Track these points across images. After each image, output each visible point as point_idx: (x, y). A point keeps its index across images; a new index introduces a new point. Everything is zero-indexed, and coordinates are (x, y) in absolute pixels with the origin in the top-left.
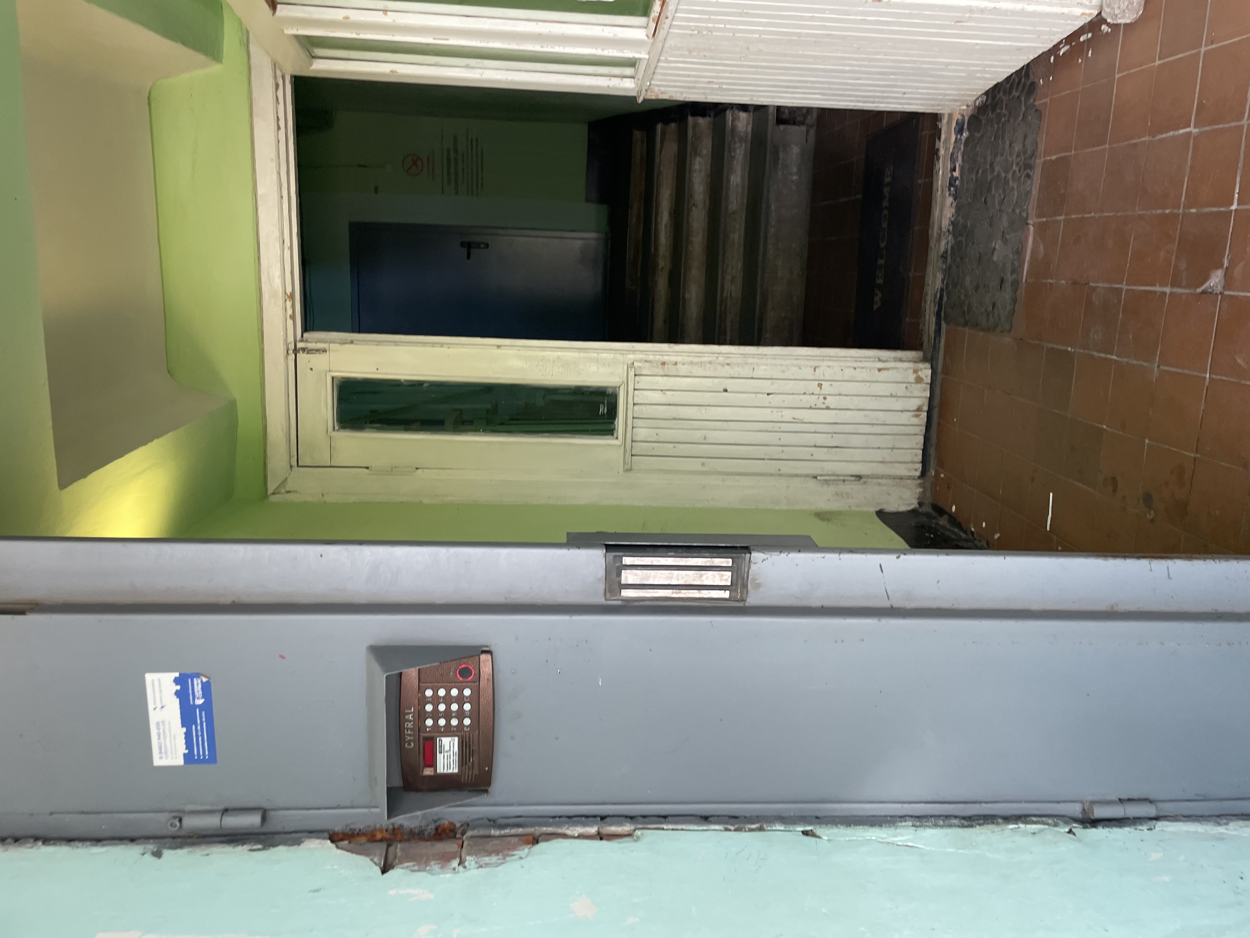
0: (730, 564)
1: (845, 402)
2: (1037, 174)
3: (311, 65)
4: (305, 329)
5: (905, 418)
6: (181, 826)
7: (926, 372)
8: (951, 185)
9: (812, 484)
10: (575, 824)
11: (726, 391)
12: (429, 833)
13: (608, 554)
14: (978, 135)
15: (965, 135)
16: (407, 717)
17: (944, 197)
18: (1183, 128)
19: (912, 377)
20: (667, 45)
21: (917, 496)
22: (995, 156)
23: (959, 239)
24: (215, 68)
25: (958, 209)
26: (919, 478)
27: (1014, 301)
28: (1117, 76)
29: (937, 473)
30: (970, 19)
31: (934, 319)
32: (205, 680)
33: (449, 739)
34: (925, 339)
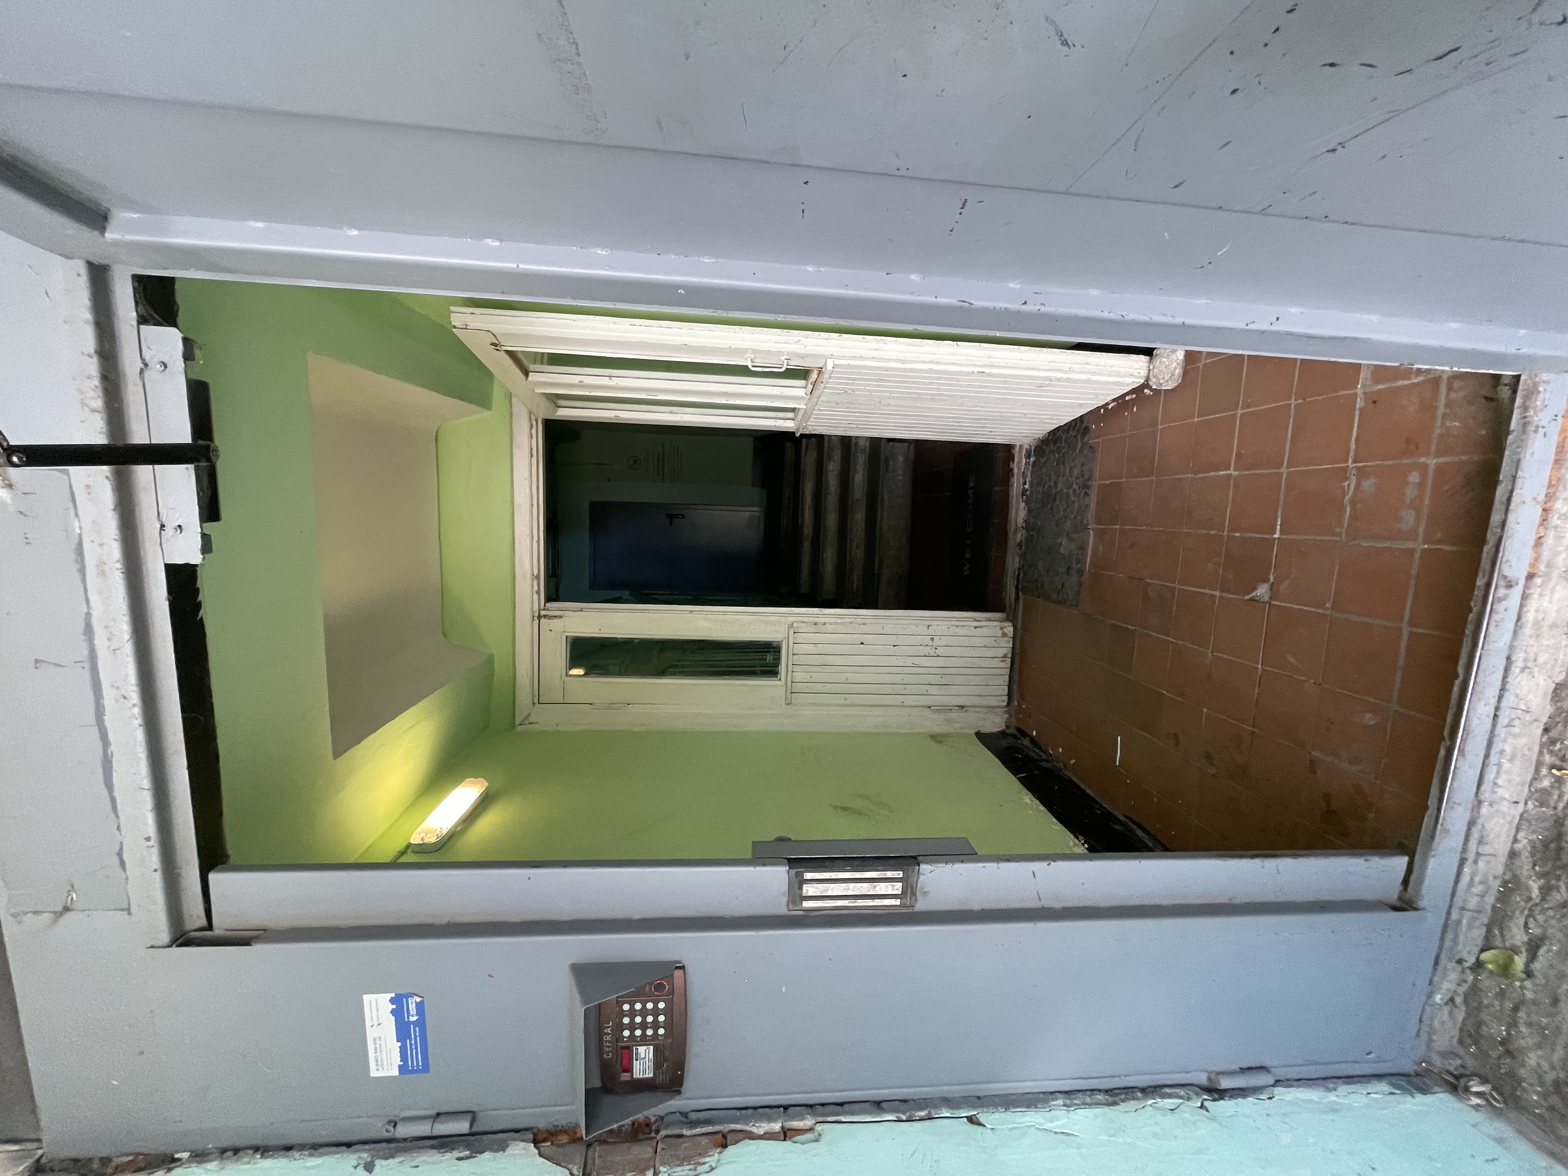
0: (901, 876)
1: (951, 651)
2: (1094, 493)
3: (556, 412)
4: (549, 599)
5: (996, 663)
6: (394, 1133)
7: (1010, 630)
8: (1023, 494)
9: (927, 712)
10: (760, 1118)
11: (862, 643)
12: (626, 1129)
13: (791, 870)
14: (1042, 460)
15: (1032, 459)
16: (605, 1031)
17: (1018, 503)
18: (1223, 471)
19: (1000, 633)
20: (821, 400)
21: (1004, 721)
22: (1058, 476)
23: (1031, 533)
24: (487, 414)
25: (1030, 511)
26: (1006, 706)
27: (1080, 584)
28: (1160, 427)
29: (1019, 705)
30: (1048, 385)
31: (1014, 589)
32: (418, 1000)
33: (645, 1047)
34: (1007, 603)
